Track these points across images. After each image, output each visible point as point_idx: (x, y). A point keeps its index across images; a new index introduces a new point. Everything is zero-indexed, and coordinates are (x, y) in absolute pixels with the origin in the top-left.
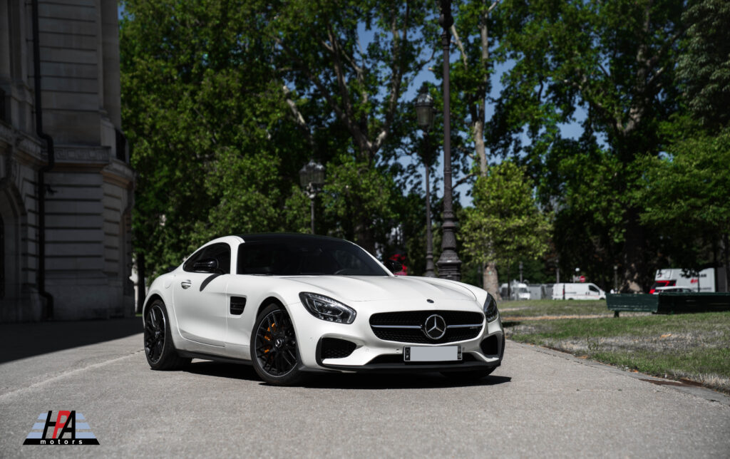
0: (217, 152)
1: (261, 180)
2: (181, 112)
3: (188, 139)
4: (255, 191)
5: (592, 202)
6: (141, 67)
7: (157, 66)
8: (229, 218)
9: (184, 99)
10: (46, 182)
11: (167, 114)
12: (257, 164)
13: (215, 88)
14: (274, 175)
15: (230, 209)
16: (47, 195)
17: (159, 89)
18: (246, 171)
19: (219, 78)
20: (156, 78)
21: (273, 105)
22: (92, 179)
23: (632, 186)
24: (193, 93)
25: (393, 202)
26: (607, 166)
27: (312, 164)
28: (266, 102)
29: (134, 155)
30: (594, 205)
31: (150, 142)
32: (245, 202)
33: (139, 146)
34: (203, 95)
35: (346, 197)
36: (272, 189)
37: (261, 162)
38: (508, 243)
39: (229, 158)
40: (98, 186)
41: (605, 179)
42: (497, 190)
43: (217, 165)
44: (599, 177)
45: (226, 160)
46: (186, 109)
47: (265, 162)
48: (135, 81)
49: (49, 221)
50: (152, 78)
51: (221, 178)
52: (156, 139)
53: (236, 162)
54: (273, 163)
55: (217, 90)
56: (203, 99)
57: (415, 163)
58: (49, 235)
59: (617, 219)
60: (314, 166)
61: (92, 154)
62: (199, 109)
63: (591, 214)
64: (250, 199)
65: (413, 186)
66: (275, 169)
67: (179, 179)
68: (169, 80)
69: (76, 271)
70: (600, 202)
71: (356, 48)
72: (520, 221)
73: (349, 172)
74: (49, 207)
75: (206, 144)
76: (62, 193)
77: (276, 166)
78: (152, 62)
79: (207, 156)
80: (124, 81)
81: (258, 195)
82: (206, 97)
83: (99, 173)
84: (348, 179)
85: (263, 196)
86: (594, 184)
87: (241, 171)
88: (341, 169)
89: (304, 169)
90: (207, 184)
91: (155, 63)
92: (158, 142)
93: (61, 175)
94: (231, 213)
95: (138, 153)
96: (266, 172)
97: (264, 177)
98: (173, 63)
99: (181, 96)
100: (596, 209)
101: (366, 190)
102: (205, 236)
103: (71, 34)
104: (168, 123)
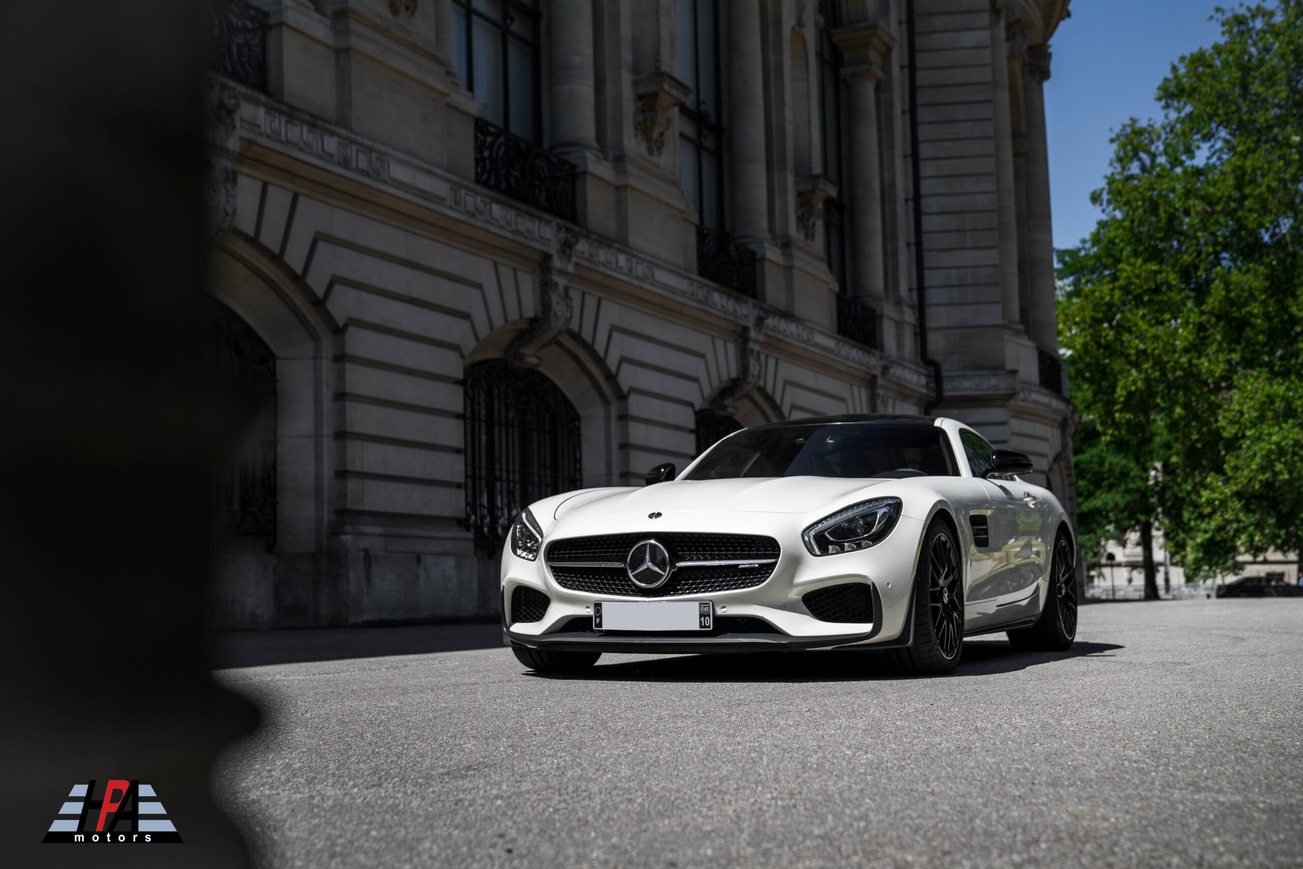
3: (1190, 363)
4: (1293, 428)
6: (1125, 274)
7: (1146, 271)
8: (1254, 467)
13: (1229, 291)
15: (1255, 454)
17: (1150, 301)
20: (1147, 287)
22: (994, 414)
24: (1199, 302)
29: (1118, 390)
31: (1140, 372)
32: (1278, 444)
33: (1125, 377)
34: (1214, 302)
39: (1253, 384)
40: (1004, 423)
46: (1187, 323)
48: (1117, 294)
50: (1141, 287)
51: (1242, 412)
55: (1233, 295)
56: (1213, 308)
61: (993, 381)
62: (1208, 322)
64: (1285, 438)
67: (1181, 418)
68: (1164, 288)
75: (1219, 369)
78: (1140, 266)
79: (1223, 384)
80: (1103, 295)
82: (1217, 304)
83: (1003, 406)
90: (1222, 423)
91: (1144, 268)
94: (1258, 459)
95: (1125, 387)
98: (1174, 266)
99: (1181, 307)
102: (1221, 493)
103: (965, 230)
104: (1161, 344)
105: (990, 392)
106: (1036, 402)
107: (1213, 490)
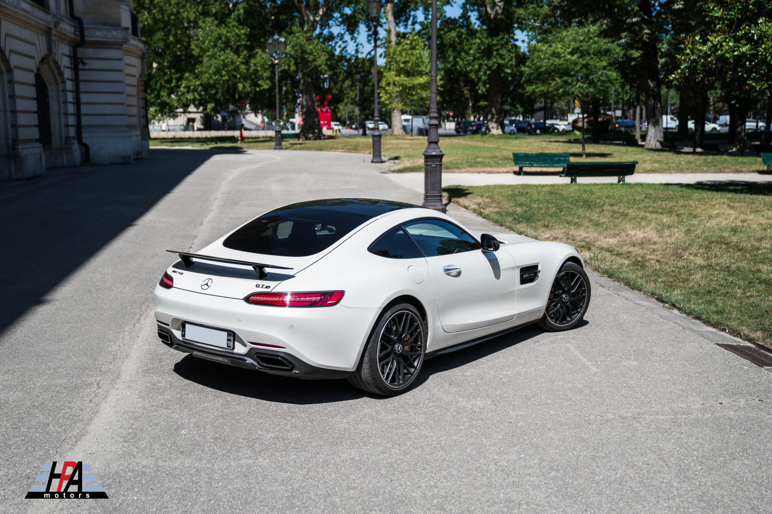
0: (201, 23)
1: (234, 44)
5: (469, 65)
8: (211, 72)
10: (79, 55)
12: (231, 32)
14: (244, 41)
15: (211, 65)
16: (81, 66)
18: (223, 37)
22: (115, 53)
23: (497, 54)
25: (329, 63)
26: (480, 39)
27: (276, 38)
30: (471, 67)
31: (150, 14)
32: (223, 61)
35: (296, 59)
36: (242, 52)
37: (234, 31)
38: (412, 95)
40: (120, 59)
41: (479, 49)
42: (406, 57)
43: (200, 32)
44: (475, 47)
45: (207, 28)
47: (237, 31)
49: (83, 86)
53: (216, 31)
54: (243, 32)
57: (343, 32)
58: (84, 98)
59: (484, 78)
60: (278, 39)
63: (468, 73)
64: (226, 58)
65: (341, 49)
66: (244, 36)
67: (172, 43)
69: (106, 126)
70: (474, 66)
72: (422, 79)
73: (299, 40)
74: (82, 75)
75: (192, 16)
76: (91, 64)
77: (245, 34)
79: (192, 25)
81: (232, 56)
83: (120, 49)
84: (298, 45)
85: (236, 57)
86: (472, 52)
87: (220, 37)
88: (293, 37)
89: (270, 41)
90: (193, 46)
93: (91, 50)
94: (212, 68)
96: (238, 38)
97: (236, 43)
100: (471, 71)
101: (311, 53)
105: (112, 40)
106: (132, 45)
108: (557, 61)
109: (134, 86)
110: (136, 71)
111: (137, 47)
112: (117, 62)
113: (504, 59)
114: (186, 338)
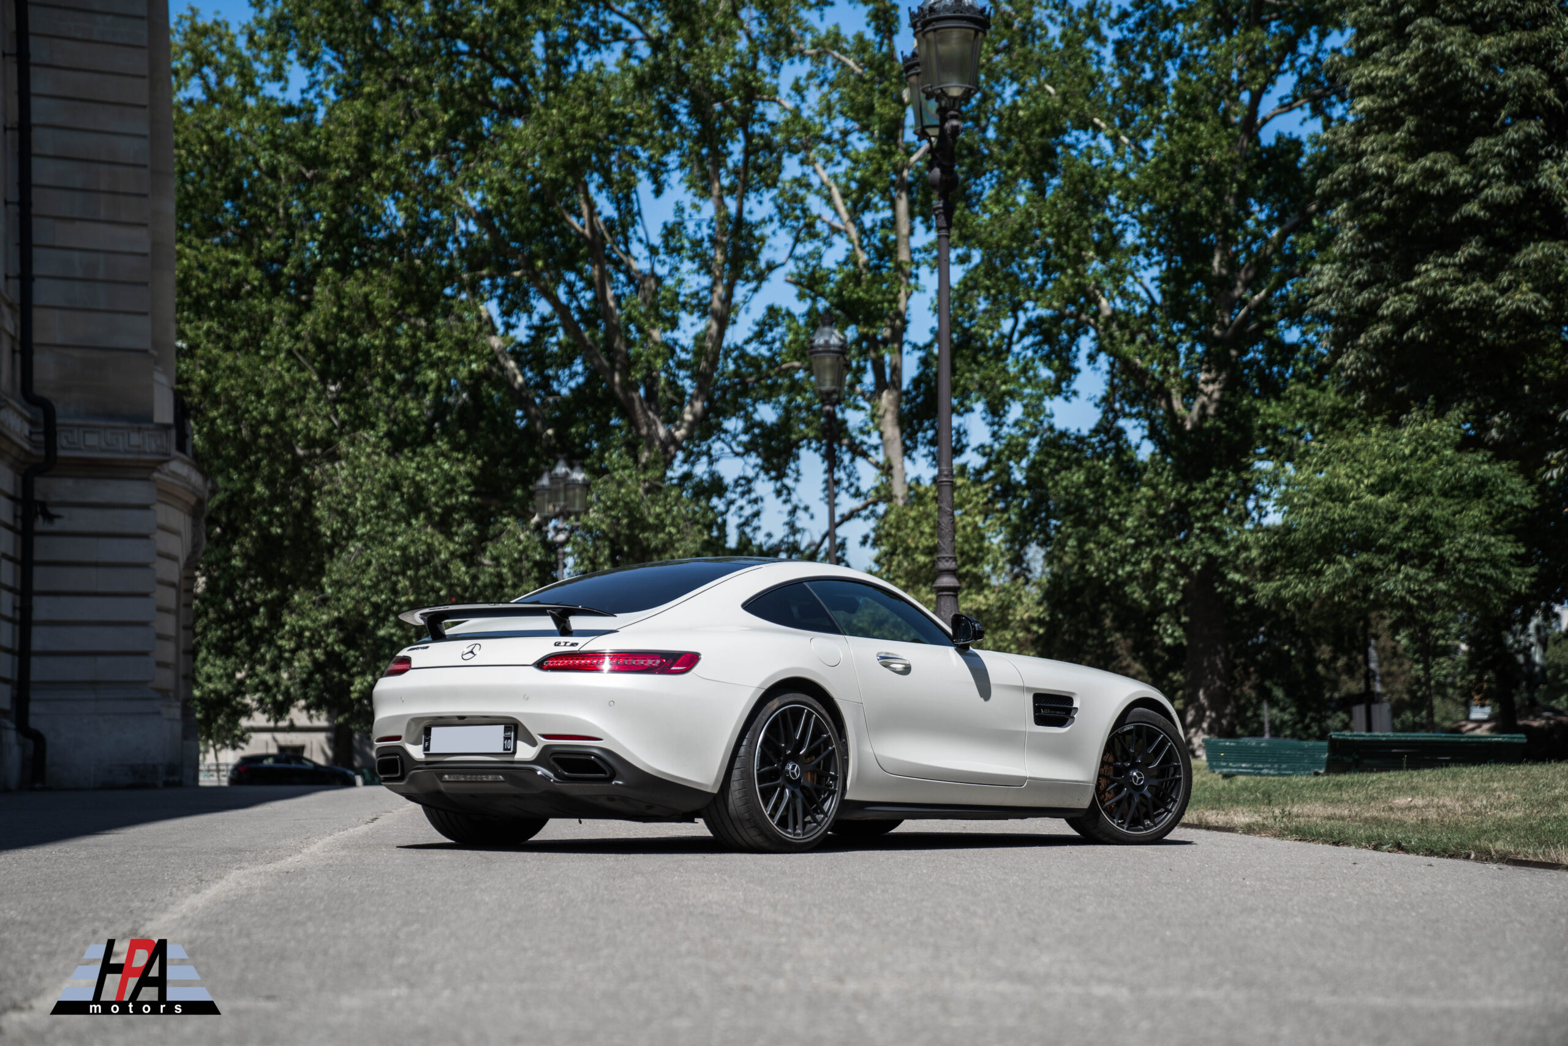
0: (343, 445)
1: (436, 504)
2: (267, 359)
3: (282, 416)
4: (425, 526)
5: (1123, 561)
7: (218, 260)
8: (366, 582)
9: (275, 330)
10: (38, 496)
11: (240, 362)
12: (428, 469)
13: (341, 308)
14: (464, 492)
15: (369, 563)
16: (41, 524)
17: (220, 309)
18: (406, 483)
19: (350, 287)
20: (215, 286)
21: (463, 346)
22: (133, 491)
23: (1202, 530)
24: (294, 318)
26: (1154, 487)
27: (561, 469)
28: (450, 337)
30: (1128, 568)
32: (404, 549)
35: (613, 543)
36: (460, 524)
37: (439, 466)
39: (369, 456)
40: (146, 507)
41: (1152, 513)
42: (932, 534)
43: (342, 470)
44: (1139, 509)
45: (363, 459)
46: (278, 351)
47: (446, 466)
49: (41, 578)
50: (208, 286)
51: (351, 498)
52: (214, 413)
53: (386, 466)
54: (462, 468)
55: (346, 313)
56: (314, 330)
57: (750, 473)
58: (41, 608)
59: (1171, 598)
60: (567, 474)
61: (135, 439)
62: (304, 351)
63: (1119, 584)
64: (413, 541)
65: (743, 520)
66: (467, 481)
67: (260, 499)
69: (95, 684)
70: (1137, 563)
71: (635, 232)
72: (981, 598)
73: (623, 491)
74: (42, 549)
75: (319, 427)
76: (70, 520)
77: (469, 474)
78: (209, 251)
79: (319, 451)
81: (430, 535)
82: (320, 326)
83: (147, 479)
84: (621, 503)
85: (441, 537)
86: (1130, 523)
87: (395, 484)
88: (606, 482)
89: (545, 481)
90: (320, 512)
91: (214, 254)
92: (219, 421)
93: (69, 483)
94: (372, 572)
96: (448, 486)
97: (442, 498)
99: (267, 324)
100: (1131, 577)
101: (659, 527)
102: (314, 621)
103: (98, 191)
104: (241, 381)
105: (129, 456)
106: (174, 474)
107: (302, 615)
108: (1337, 511)
109: (172, 585)
110: (179, 546)
111: (186, 480)
112: (138, 513)
113: (1226, 545)
114: (432, 751)
